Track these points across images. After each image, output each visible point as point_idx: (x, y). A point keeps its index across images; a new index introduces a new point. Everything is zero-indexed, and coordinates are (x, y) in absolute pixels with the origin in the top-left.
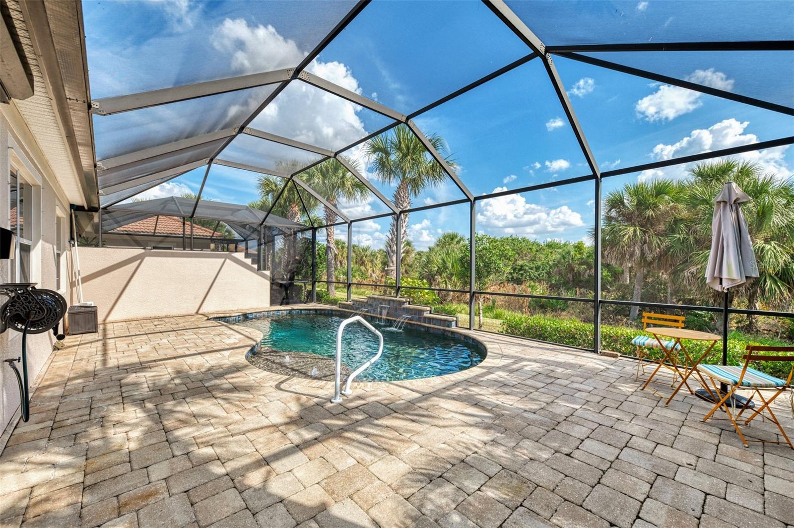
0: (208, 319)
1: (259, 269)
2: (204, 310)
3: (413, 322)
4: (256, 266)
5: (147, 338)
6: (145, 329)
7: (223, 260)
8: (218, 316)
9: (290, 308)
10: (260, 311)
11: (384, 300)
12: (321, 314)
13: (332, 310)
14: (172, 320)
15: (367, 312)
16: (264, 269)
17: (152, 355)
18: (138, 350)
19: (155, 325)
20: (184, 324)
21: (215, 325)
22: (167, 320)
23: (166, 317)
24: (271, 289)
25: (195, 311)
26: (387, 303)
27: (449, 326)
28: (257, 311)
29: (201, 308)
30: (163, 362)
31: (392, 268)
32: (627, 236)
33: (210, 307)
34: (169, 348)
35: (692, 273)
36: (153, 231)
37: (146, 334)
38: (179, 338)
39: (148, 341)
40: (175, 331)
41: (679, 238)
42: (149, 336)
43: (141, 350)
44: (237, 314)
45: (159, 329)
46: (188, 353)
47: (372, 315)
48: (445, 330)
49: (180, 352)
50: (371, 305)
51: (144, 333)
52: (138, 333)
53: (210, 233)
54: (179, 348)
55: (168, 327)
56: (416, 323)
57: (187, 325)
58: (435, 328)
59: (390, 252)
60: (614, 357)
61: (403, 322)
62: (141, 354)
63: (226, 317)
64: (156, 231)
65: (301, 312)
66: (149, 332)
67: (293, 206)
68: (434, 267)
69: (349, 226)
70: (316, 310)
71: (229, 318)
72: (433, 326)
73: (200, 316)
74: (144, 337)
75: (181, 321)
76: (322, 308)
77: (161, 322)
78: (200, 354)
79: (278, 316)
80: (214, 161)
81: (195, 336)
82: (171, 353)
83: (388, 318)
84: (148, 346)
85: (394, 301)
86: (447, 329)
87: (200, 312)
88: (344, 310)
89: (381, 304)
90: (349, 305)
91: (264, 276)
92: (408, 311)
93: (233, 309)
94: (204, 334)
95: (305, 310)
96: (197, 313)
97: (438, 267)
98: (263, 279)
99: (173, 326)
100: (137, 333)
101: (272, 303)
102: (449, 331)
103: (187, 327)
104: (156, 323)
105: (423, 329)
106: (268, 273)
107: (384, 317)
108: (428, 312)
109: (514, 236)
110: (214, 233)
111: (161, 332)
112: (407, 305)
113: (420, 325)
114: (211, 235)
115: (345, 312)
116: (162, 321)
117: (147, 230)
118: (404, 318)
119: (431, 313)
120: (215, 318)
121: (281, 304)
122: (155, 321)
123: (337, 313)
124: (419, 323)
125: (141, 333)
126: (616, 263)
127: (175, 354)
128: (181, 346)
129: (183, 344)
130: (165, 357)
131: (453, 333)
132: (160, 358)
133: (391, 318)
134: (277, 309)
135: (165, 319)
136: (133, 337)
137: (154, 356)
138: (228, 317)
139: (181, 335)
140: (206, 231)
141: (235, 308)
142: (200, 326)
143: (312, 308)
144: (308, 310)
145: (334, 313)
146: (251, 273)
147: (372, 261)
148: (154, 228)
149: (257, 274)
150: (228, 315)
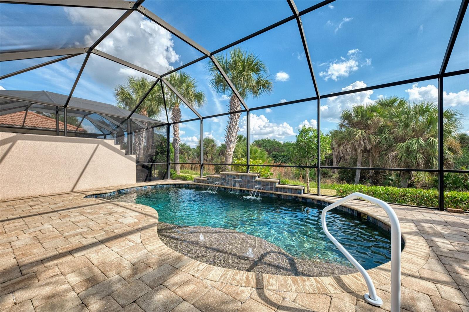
0: (86, 197)
1: (127, 154)
2: (78, 188)
3: (265, 191)
4: (124, 151)
5: (23, 223)
6: (20, 211)
7: (96, 145)
8: (94, 193)
9: (155, 184)
10: (130, 187)
11: (237, 176)
12: (180, 188)
13: (188, 184)
14: (48, 199)
15: (221, 184)
16: (131, 154)
17: (35, 251)
18: (13, 244)
19: (31, 206)
20: (64, 203)
21: (97, 202)
22: (42, 199)
23: (41, 196)
24: (137, 169)
25: (70, 189)
26: (240, 177)
27: (300, 193)
28: (128, 187)
29: (76, 187)
30: (55, 262)
31: (230, 153)
32: (357, 135)
33: (85, 185)
34: (56, 237)
35: (393, 156)
36: (22, 125)
37: (22, 218)
38: (65, 220)
39: (26, 228)
40: (56, 211)
41: (385, 136)
42: (26, 219)
43: (17, 244)
44: (112, 191)
45: (35, 210)
46: (85, 242)
47: (225, 187)
48: (296, 197)
49: (75, 242)
50: (224, 179)
51: (18, 216)
52: (11, 217)
53: (74, 128)
54: (71, 236)
55: (45, 207)
56: (268, 192)
57: (68, 204)
58: (287, 195)
59: (228, 141)
60: (461, 213)
61: (258, 192)
62: (18, 249)
63: (102, 194)
64: (25, 125)
65: (163, 187)
66: (25, 215)
67: (143, 111)
68: (239, 154)
69: (201, 122)
70: (175, 185)
71: (105, 195)
72: (285, 194)
73: (77, 194)
74: (20, 222)
75: (58, 200)
76: (180, 183)
77: (37, 203)
78: (101, 242)
79: (145, 190)
80: (93, 51)
81: (82, 217)
82: (63, 246)
83: (241, 188)
84: (27, 235)
85: (246, 176)
86: (299, 195)
87: (75, 190)
88: (199, 183)
89: (234, 178)
90: (204, 180)
91: (131, 159)
92: (260, 183)
93: (105, 186)
94: (92, 214)
95: (167, 185)
96: (72, 191)
97: (242, 154)
98: (131, 161)
99: (51, 206)
100: (9, 218)
101: (138, 180)
102: (300, 197)
103: (69, 207)
104: (31, 204)
105: (274, 196)
106: (134, 156)
107: (238, 188)
108: (278, 183)
109: (269, 139)
110: (77, 129)
111: (39, 214)
112: (257, 179)
113: (273, 193)
114: (75, 129)
115: (199, 185)
116: (36, 201)
117: (15, 124)
118: (256, 188)
119: (279, 184)
120: (92, 195)
121: (145, 181)
122: (29, 202)
123: (193, 186)
124: (271, 192)
125: (15, 217)
126: (350, 151)
127: (68, 247)
128: (71, 233)
129: (74, 229)
130: (56, 253)
131: (304, 198)
132: (48, 255)
133: (244, 189)
134: (145, 185)
135: (40, 199)
136: (4, 223)
137: (38, 254)
138: (104, 193)
139: (65, 216)
140: (70, 127)
141: (107, 186)
142: (83, 204)
143: (172, 183)
144: (169, 184)
145: (190, 186)
146: (120, 156)
147: (187, 152)
148: (22, 122)
149: (126, 157)
150: (104, 192)
